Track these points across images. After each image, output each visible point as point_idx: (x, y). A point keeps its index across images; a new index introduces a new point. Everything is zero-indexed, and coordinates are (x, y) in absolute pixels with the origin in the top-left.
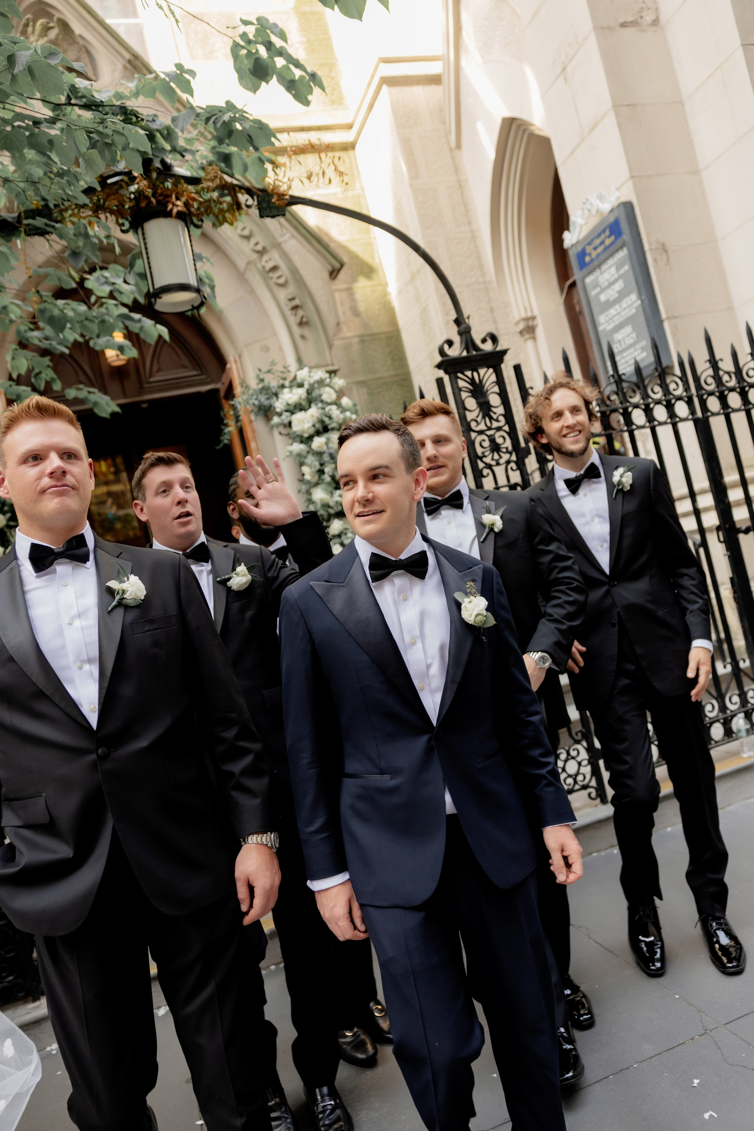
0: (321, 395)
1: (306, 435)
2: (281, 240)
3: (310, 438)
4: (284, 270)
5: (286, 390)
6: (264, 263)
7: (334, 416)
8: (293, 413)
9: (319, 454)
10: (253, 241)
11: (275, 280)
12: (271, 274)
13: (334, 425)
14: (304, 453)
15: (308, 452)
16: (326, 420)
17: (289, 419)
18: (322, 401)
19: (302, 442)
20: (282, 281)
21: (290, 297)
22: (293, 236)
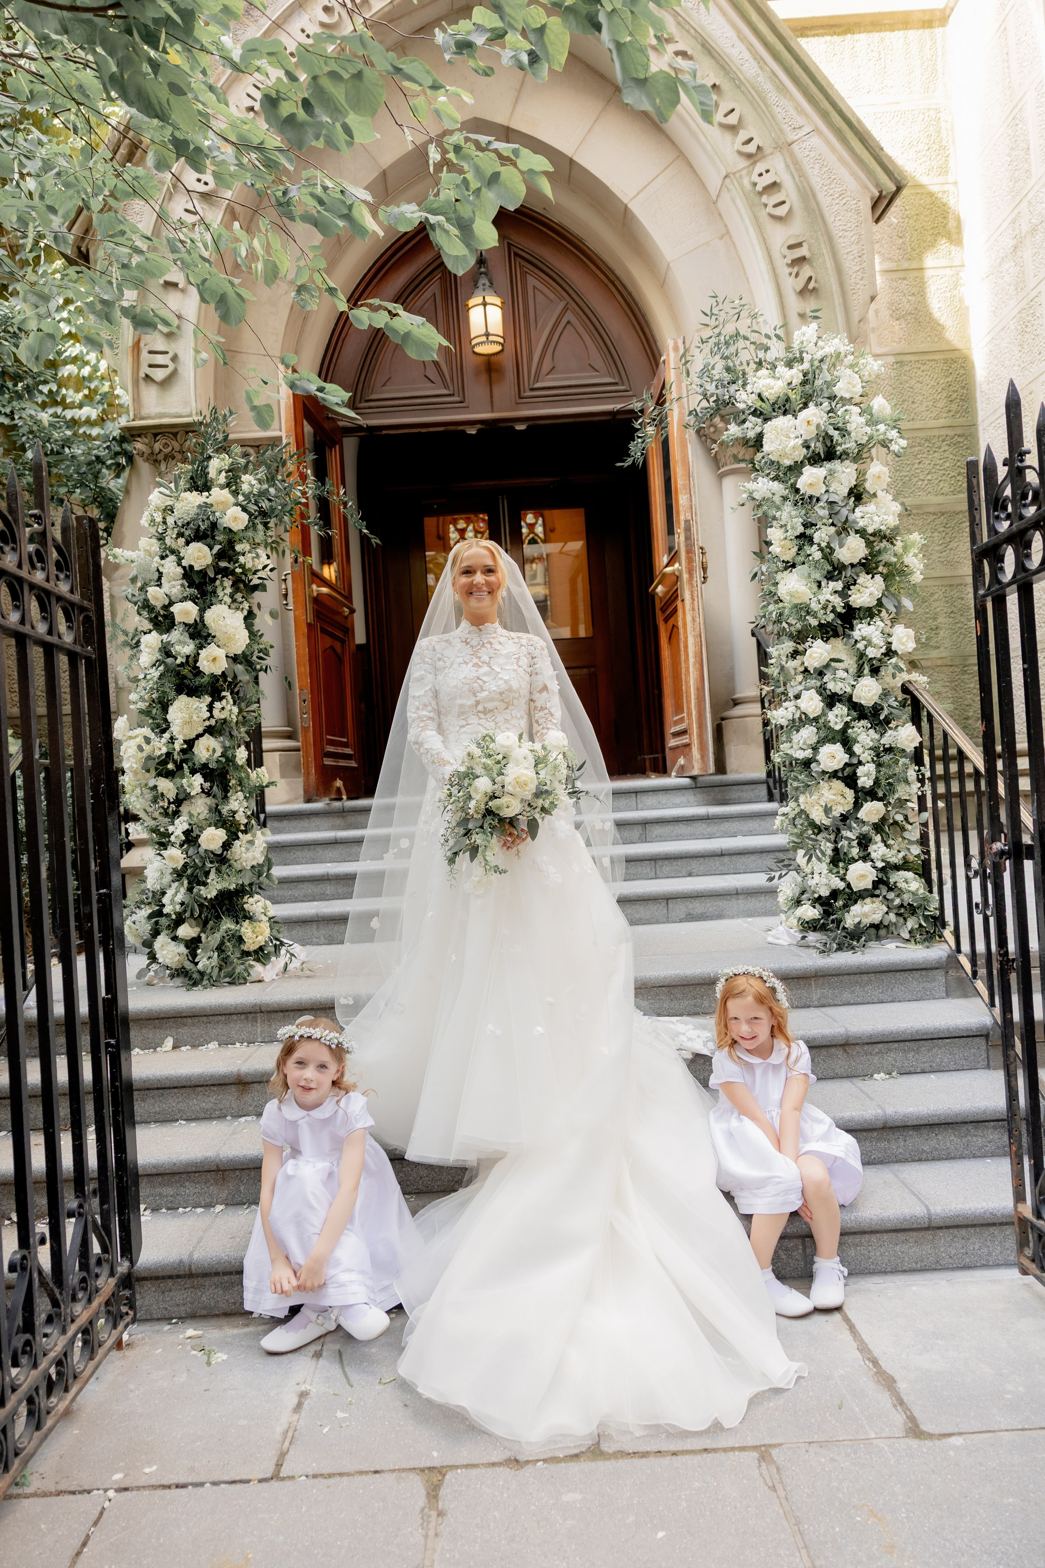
0: (829, 384)
1: (788, 462)
2: (792, 137)
3: (796, 469)
4: (789, 192)
5: (763, 372)
6: (756, 178)
7: (850, 427)
8: (766, 420)
9: (807, 501)
10: (743, 135)
11: (770, 209)
12: (764, 199)
13: (849, 445)
14: (777, 499)
15: (785, 499)
16: (836, 434)
17: (758, 429)
18: (832, 398)
19: (776, 478)
20: (782, 211)
21: (792, 242)
22: (816, 130)
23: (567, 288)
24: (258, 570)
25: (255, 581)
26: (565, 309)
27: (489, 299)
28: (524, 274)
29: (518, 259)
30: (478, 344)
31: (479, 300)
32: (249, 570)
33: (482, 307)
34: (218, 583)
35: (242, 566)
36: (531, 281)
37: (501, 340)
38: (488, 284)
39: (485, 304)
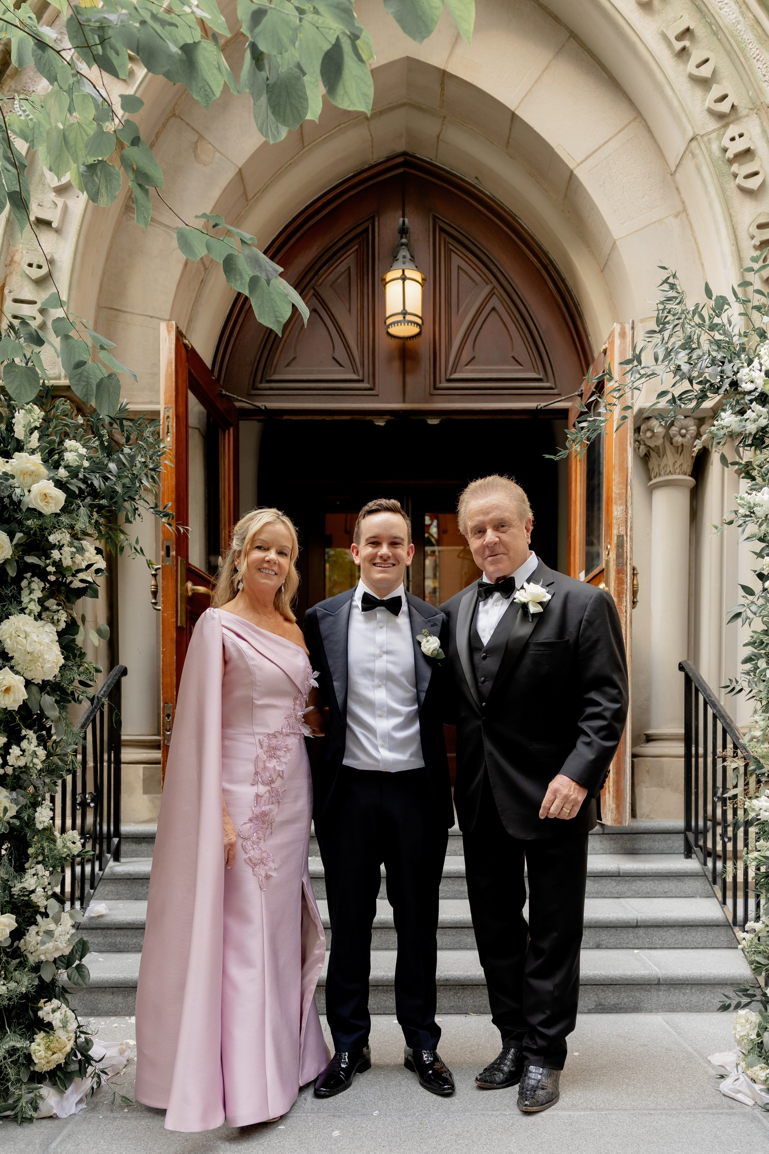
4: (764, 162)
11: (740, 181)
12: (734, 168)
20: (753, 183)
21: (762, 221)
23: (495, 270)
24: (79, 571)
25: (77, 584)
26: (491, 294)
27: (409, 273)
28: (449, 252)
29: (444, 235)
30: (393, 323)
31: (398, 273)
32: (68, 568)
33: (401, 282)
34: (24, 583)
35: (58, 564)
36: (456, 261)
37: (419, 321)
38: (408, 256)
39: (404, 278)
